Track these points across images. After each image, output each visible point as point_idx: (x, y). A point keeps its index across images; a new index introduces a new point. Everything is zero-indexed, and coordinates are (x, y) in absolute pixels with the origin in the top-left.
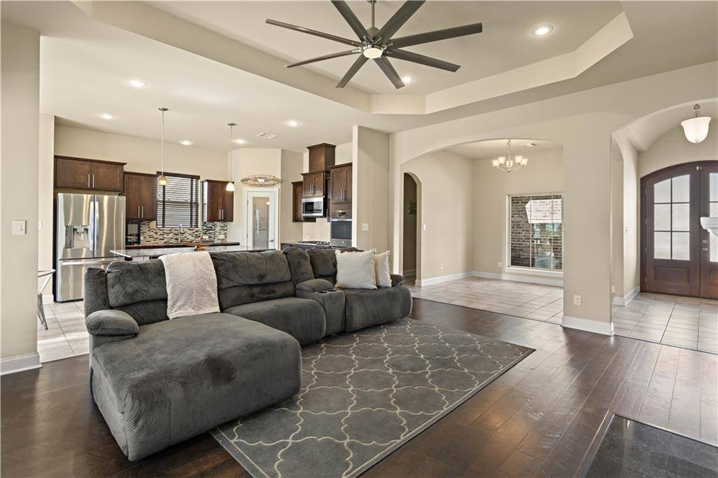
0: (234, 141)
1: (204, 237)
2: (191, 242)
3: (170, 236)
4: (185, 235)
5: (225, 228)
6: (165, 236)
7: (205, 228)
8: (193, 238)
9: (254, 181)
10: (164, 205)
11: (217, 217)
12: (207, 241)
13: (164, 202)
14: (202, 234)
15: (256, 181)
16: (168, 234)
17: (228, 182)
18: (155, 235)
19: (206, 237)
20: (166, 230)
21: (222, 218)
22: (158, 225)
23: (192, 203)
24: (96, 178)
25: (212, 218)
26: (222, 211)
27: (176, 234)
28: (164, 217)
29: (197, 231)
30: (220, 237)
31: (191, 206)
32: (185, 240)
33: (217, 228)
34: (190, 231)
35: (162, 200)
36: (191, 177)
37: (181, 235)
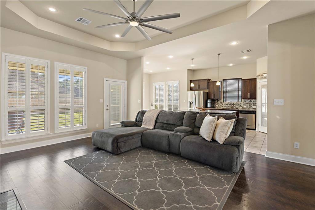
0: (241, 58)
1: (244, 107)
2: (238, 109)
3: (228, 105)
4: (235, 105)
5: (256, 103)
6: (226, 105)
7: (245, 102)
8: (239, 107)
9: (262, 76)
10: (226, 93)
11: (247, 97)
12: (246, 109)
13: (226, 91)
14: (243, 105)
15: (263, 75)
16: (227, 105)
17: (217, 81)
18: (222, 105)
19: (245, 107)
20: (227, 103)
21: (249, 97)
22: (224, 101)
23: (238, 91)
24: (200, 85)
25: (244, 97)
26: (249, 94)
27: (230, 105)
28: (226, 97)
29: (240, 104)
30: (254, 107)
31: (238, 92)
32: (235, 107)
33: (252, 102)
34: (237, 104)
35: (225, 90)
36: (238, 79)
37: (232, 105)
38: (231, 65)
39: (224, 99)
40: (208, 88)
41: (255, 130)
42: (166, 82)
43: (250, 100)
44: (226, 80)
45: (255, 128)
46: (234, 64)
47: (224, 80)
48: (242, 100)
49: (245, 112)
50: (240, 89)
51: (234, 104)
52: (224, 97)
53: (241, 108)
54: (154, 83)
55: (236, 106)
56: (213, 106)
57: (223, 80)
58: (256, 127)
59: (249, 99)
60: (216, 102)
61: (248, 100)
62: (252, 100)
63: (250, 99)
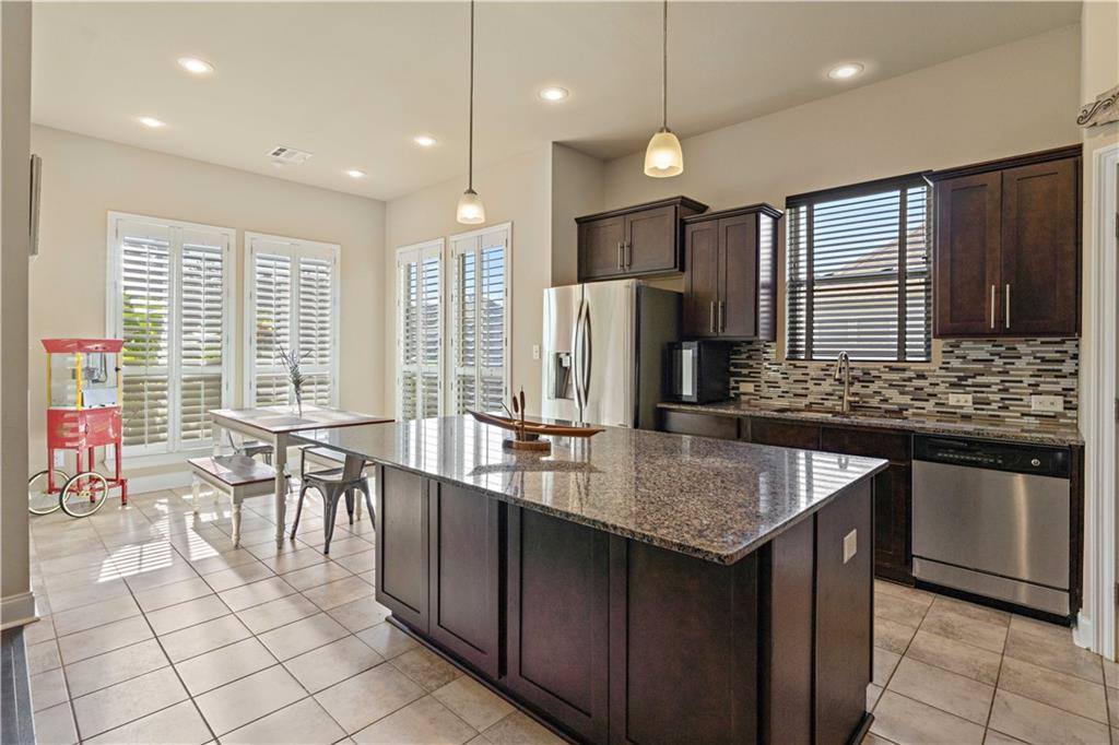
1: (953, 399)
3: (827, 386)
4: (874, 387)
5: (1067, 367)
6: (810, 385)
7: (955, 363)
8: (906, 399)
10: (810, 292)
11: (984, 319)
12: (966, 418)
13: (811, 282)
14: (942, 388)
16: (818, 381)
19: (962, 400)
20: (813, 370)
21: (1000, 320)
22: (793, 352)
23: (902, 275)
24: (630, 246)
25: (956, 322)
26: (1000, 292)
27: (840, 381)
28: (810, 328)
29: (921, 376)
30: (1038, 404)
31: (902, 285)
32: (874, 402)
33: (1020, 364)
34: (895, 376)
35: (803, 277)
36: (903, 182)
37: (857, 387)
38: (846, 72)
39: (793, 340)
40: (681, 264)
41: (1068, 622)
42: (453, 238)
43: (1007, 341)
44: (810, 199)
45: (1067, 612)
46: (869, 67)
47: (793, 202)
48: (938, 345)
49: (959, 450)
50: (916, 260)
51: (867, 378)
52: (794, 322)
53: (930, 406)
54: (398, 251)
55: (889, 393)
56: (718, 386)
57: (789, 205)
58: (1076, 602)
59: (1000, 332)
60: (742, 358)
61: (989, 347)
62: (1022, 348)
63: (1008, 333)
